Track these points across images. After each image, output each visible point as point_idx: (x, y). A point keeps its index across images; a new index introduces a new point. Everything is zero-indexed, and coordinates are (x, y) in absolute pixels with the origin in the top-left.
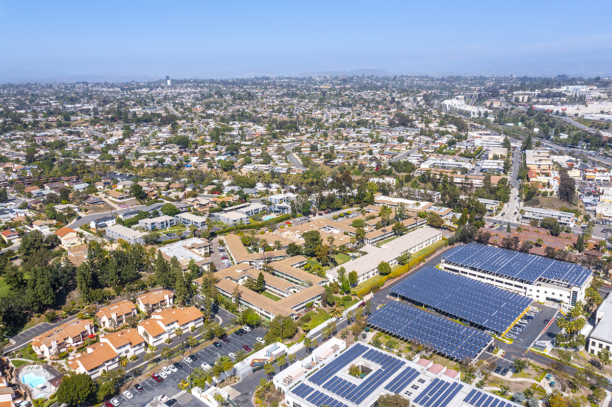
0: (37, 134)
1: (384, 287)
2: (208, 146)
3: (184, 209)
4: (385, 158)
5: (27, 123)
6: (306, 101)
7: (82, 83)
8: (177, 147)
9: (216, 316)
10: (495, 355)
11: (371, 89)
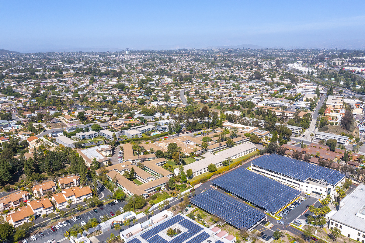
0: (43, 82)
1: (210, 179)
2: (135, 90)
3: (106, 127)
4: (238, 99)
5: (38, 75)
6: (203, 64)
7: (79, 52)
8: (118, 91)
9: (102, 193)
10: (265, 227)
11: (245, 57)
